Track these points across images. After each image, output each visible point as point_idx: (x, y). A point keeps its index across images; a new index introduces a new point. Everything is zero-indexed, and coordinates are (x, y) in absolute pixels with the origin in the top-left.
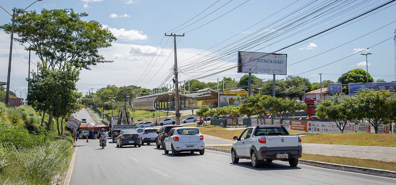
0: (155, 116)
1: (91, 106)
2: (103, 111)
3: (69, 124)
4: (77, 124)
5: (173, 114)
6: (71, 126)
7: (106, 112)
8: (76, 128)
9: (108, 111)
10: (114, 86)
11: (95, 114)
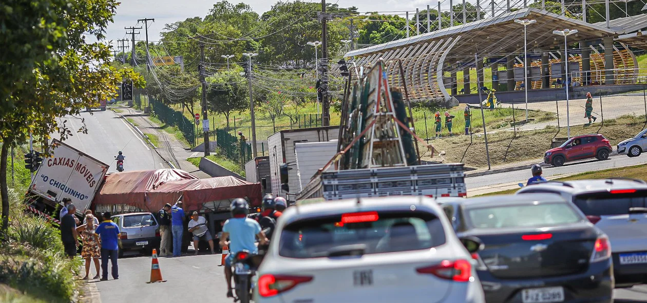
0: (453, 130)
1: (142, 97)
2: (205, 118)
3: (45, 178)
4: (89, 177)
5: (543, 116)
6: (54, 189)
7: (217, 121)
8: (82, 197)
9: (223, 116)
10: (241, 6)
11: (163, 131)
